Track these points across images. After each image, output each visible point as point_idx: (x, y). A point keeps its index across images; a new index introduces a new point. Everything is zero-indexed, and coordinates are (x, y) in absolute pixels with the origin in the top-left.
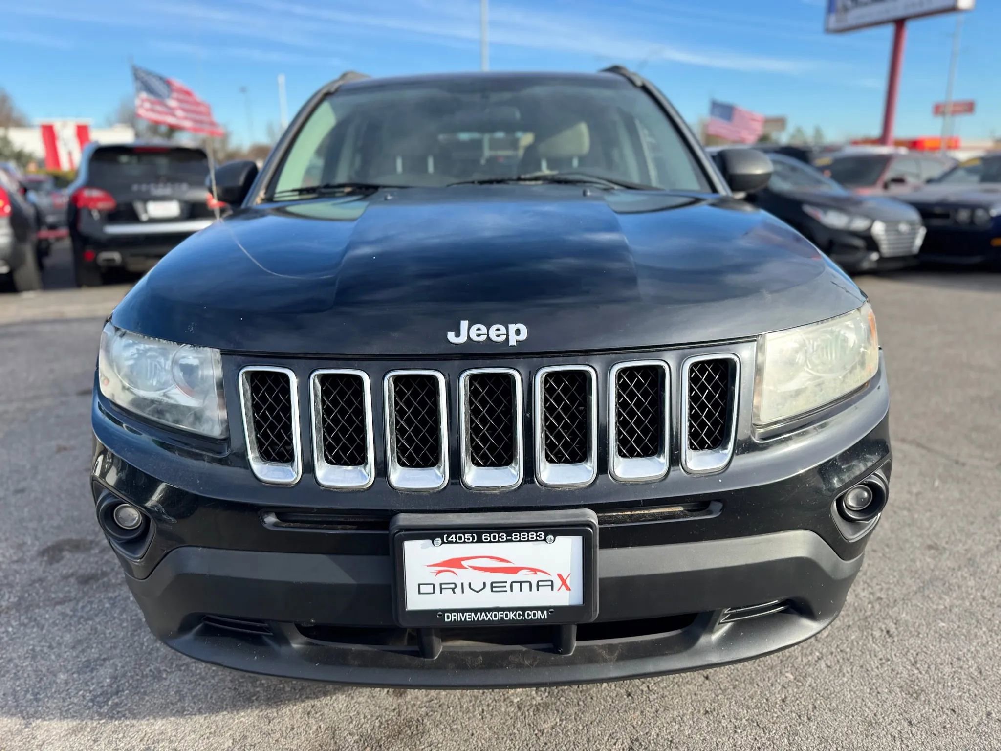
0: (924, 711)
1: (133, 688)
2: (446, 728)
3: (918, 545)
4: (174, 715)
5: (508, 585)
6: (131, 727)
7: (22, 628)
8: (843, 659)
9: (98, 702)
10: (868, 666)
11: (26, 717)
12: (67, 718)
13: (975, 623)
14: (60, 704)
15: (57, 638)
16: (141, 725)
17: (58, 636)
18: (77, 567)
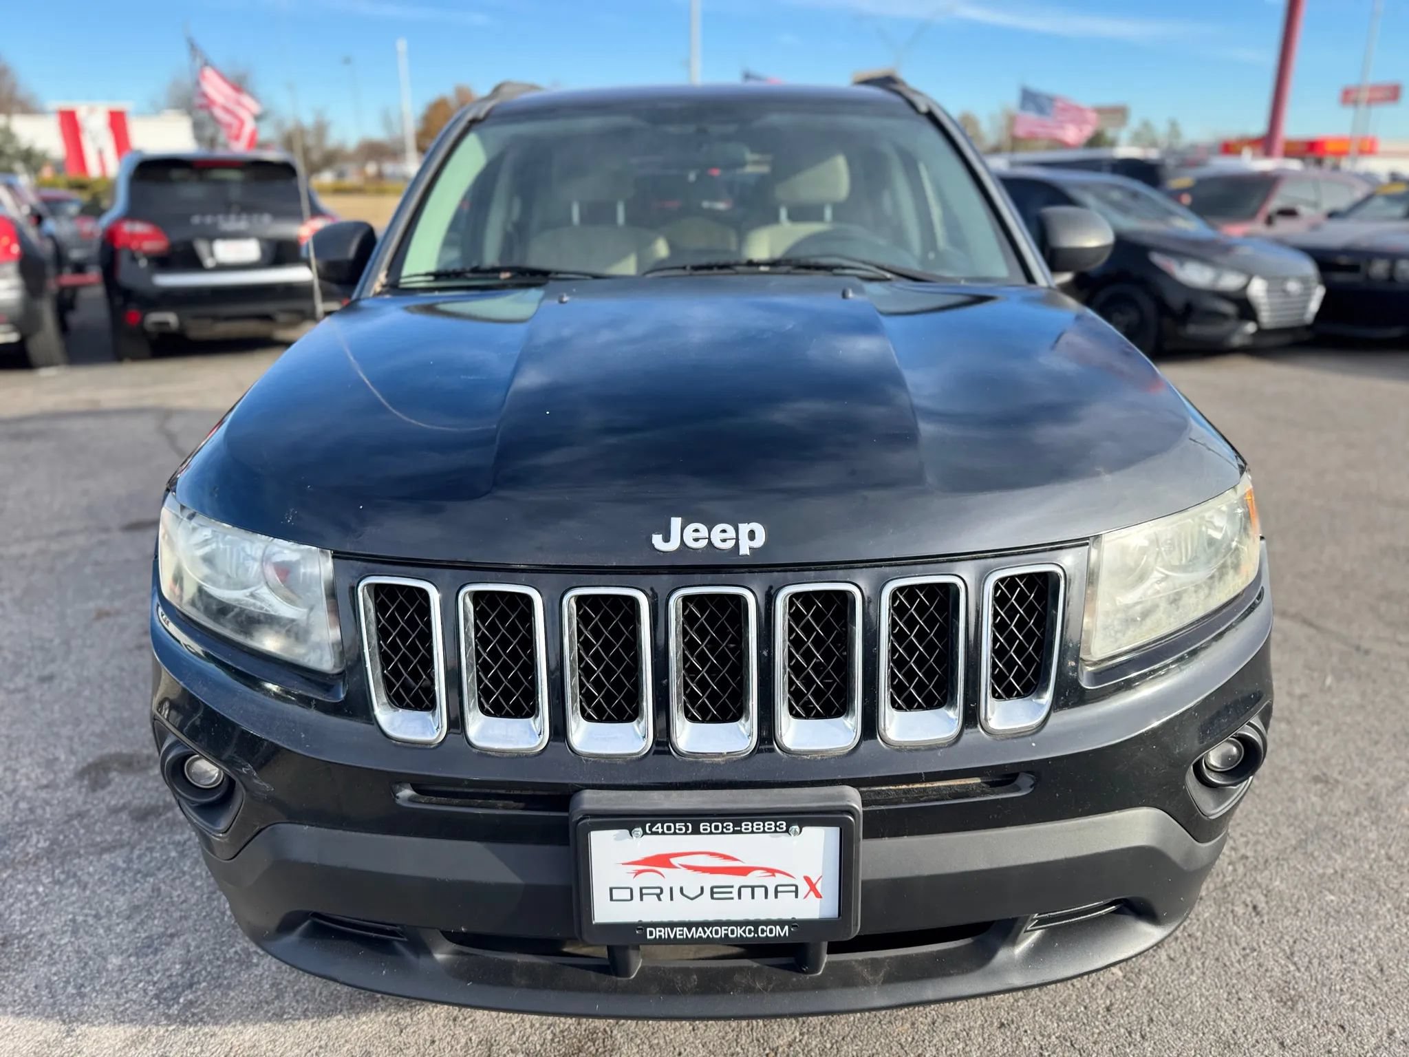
0: (1302, 1027)
1: (213, 978)
2: (643, 1043)
3: (1300, 776)
4: (270, 1020)
5: (735, 891)
6: (211, 1036)
7: (57, 888)
8: (1192, 948)
9: (165, 999)
10: (1226, 958)
11: (67, 1020)
12: (123, 1022)
13: (1377, 896)
14: (113, 1001)
15: (107, 903)
16: (225, 1033)
17: (108, 900)
18: (130, 797)
